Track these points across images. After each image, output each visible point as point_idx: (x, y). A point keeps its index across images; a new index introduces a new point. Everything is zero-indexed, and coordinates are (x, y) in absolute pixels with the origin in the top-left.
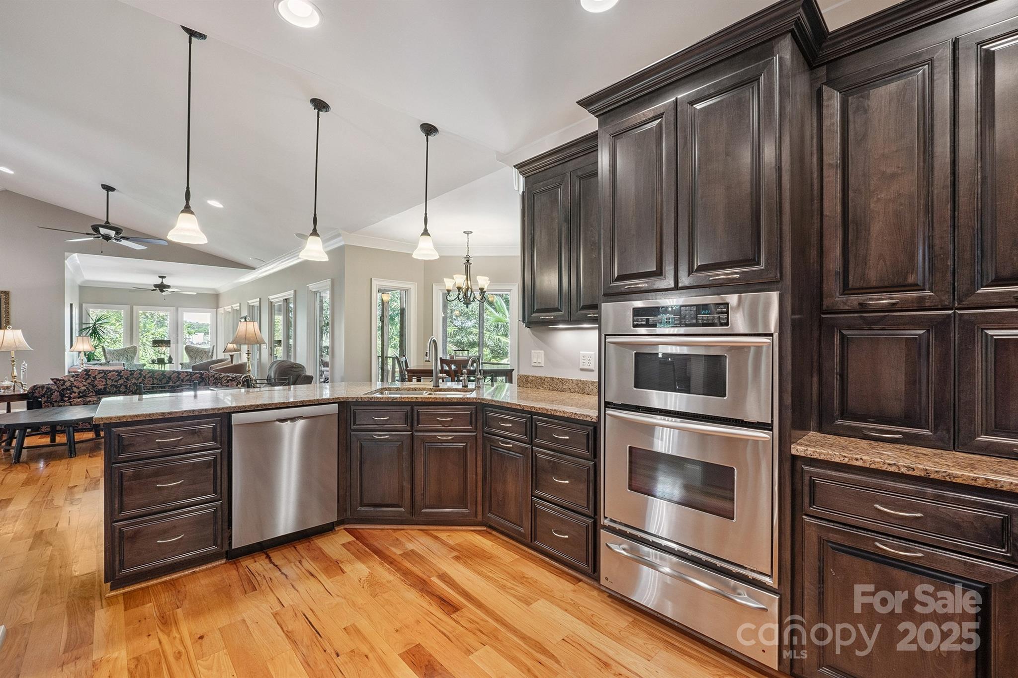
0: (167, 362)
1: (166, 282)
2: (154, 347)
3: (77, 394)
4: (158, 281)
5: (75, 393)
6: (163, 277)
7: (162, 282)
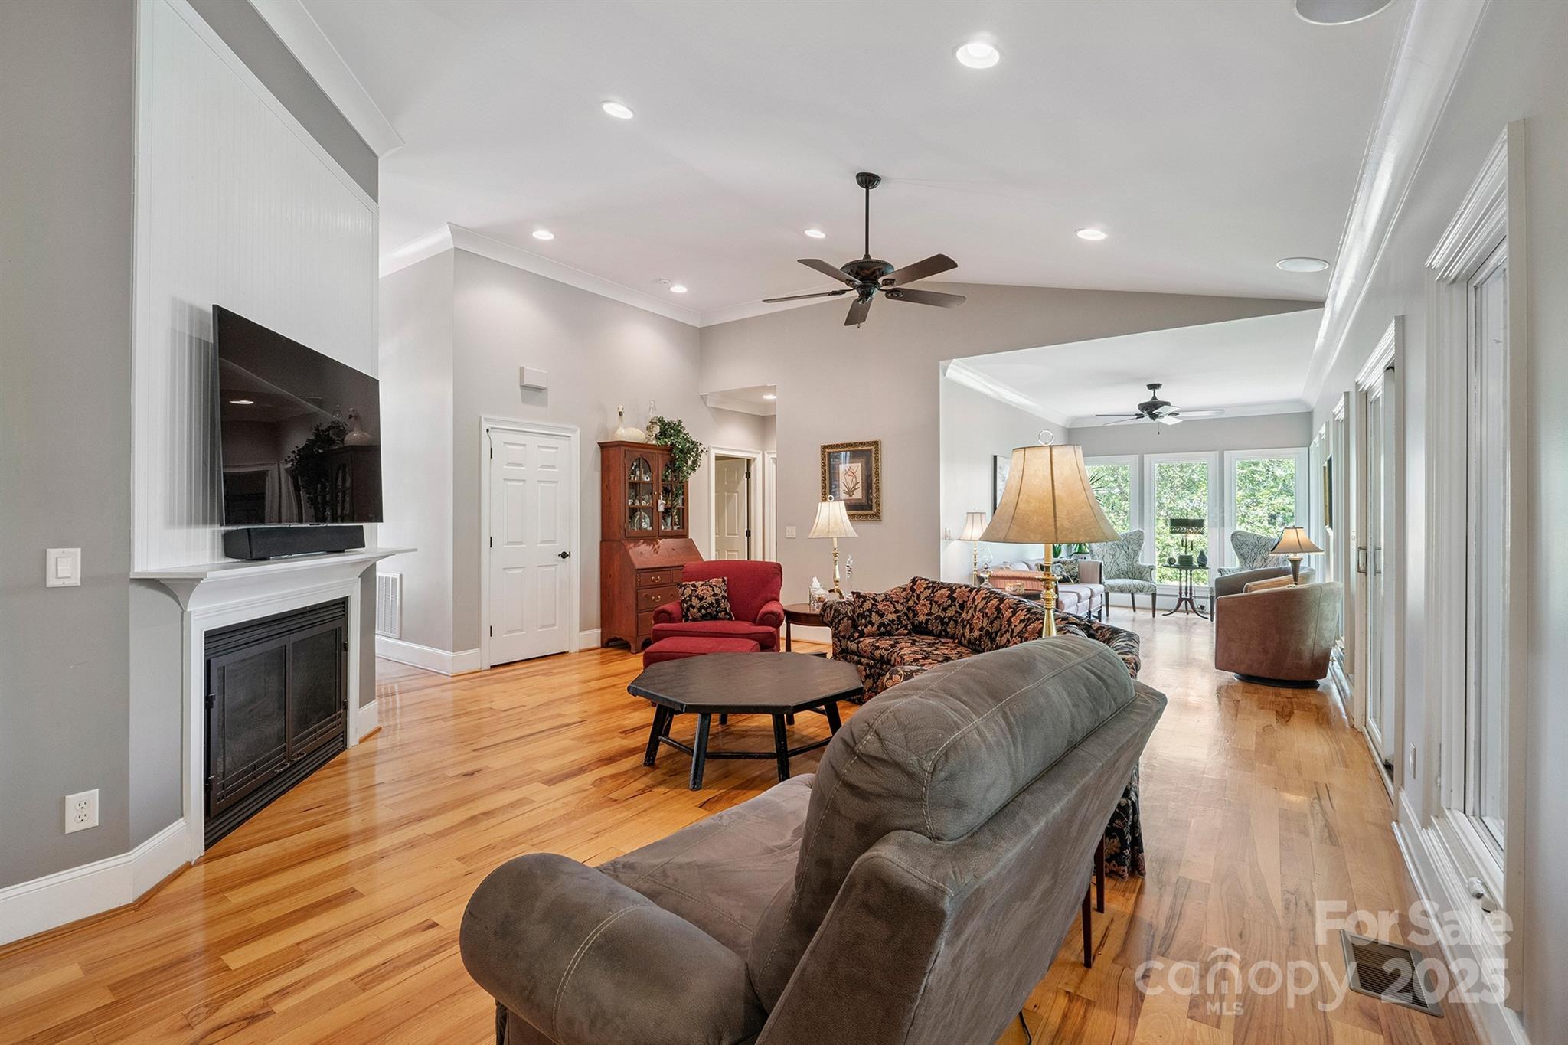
0: (1197, 565)
1: (1161, 395)
2: (1172, 532)
3: (875, 628)
4: (1147, 396)
5: (873, 625)
6: (1153, 387)
7: (1154, 398)
